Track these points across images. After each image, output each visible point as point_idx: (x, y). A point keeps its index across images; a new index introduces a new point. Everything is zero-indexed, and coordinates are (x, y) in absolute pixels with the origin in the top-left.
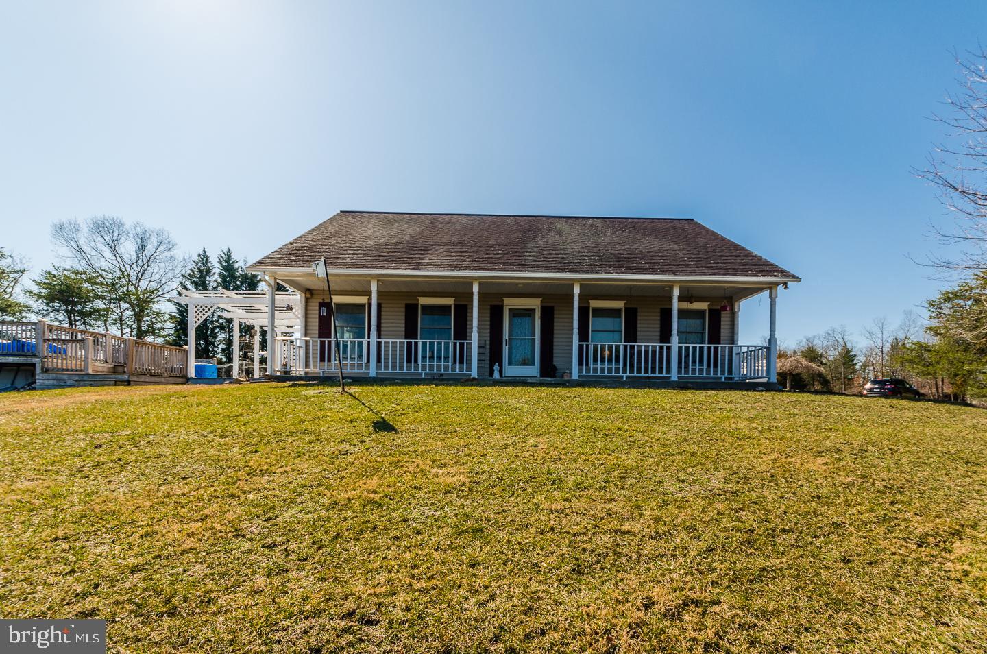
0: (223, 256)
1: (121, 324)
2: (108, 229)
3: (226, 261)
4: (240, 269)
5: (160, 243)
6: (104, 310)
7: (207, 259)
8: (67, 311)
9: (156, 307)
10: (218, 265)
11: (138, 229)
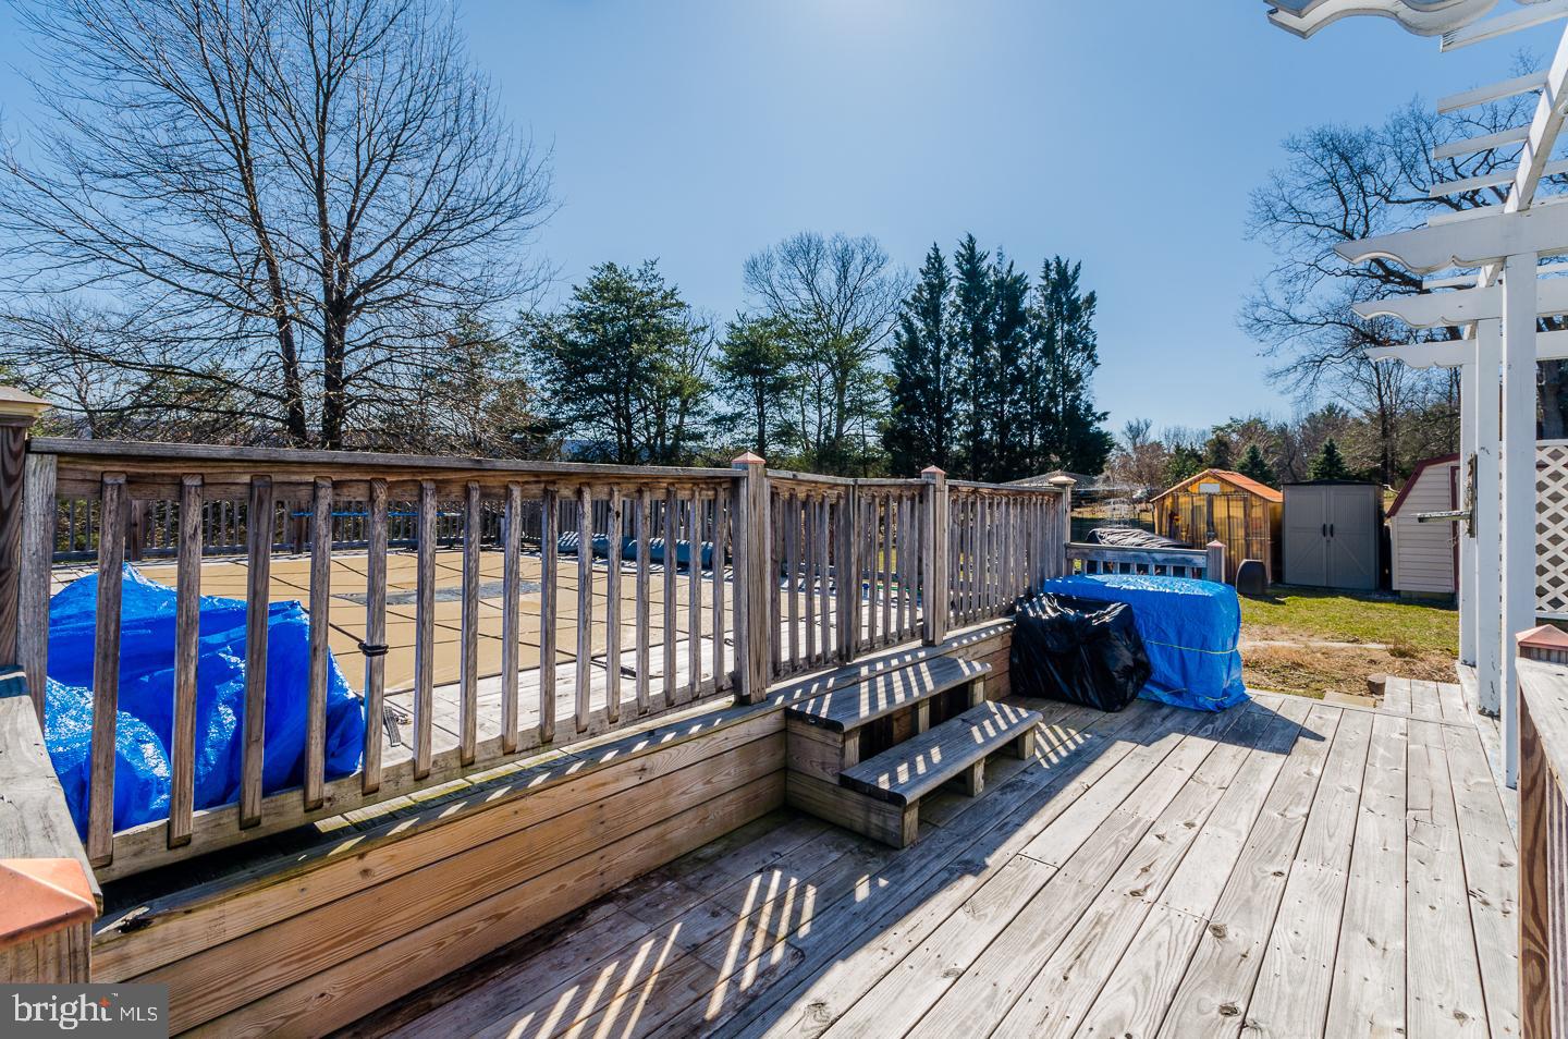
0: (964, 252)
1: (820, 400)
2: (804, 253)
3: (968, 262)
4: (991, 272)
5: (867, 260)
6: (799, 378)
7: (940, 264)
8: (754, 385)
9: (866, 366)
10: (956, 272)
11: (838, 245)
